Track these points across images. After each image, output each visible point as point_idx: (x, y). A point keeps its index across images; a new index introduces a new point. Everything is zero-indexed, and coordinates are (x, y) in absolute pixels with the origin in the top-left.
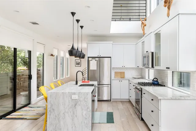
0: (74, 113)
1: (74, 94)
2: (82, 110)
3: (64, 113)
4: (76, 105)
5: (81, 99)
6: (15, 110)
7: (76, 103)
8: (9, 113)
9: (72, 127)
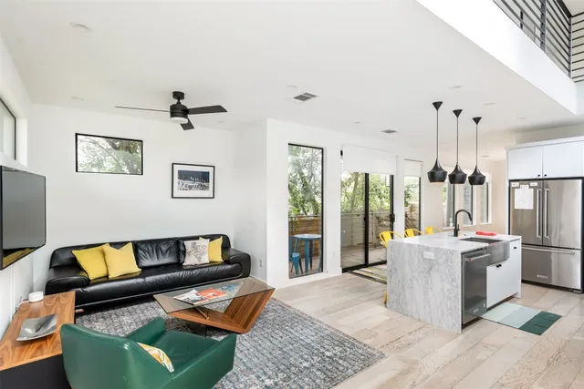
0: (427, 282)
1: (428, 249)
2: (442, 281)
3: (411, 280)
4: (431, 269)
5: (441, 261)
6: (366, 265)
7: (430, 266)
8: (358, 267)
9: (425, 307)
